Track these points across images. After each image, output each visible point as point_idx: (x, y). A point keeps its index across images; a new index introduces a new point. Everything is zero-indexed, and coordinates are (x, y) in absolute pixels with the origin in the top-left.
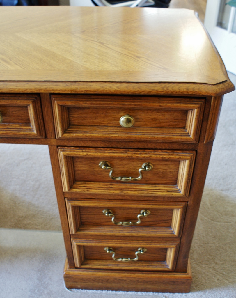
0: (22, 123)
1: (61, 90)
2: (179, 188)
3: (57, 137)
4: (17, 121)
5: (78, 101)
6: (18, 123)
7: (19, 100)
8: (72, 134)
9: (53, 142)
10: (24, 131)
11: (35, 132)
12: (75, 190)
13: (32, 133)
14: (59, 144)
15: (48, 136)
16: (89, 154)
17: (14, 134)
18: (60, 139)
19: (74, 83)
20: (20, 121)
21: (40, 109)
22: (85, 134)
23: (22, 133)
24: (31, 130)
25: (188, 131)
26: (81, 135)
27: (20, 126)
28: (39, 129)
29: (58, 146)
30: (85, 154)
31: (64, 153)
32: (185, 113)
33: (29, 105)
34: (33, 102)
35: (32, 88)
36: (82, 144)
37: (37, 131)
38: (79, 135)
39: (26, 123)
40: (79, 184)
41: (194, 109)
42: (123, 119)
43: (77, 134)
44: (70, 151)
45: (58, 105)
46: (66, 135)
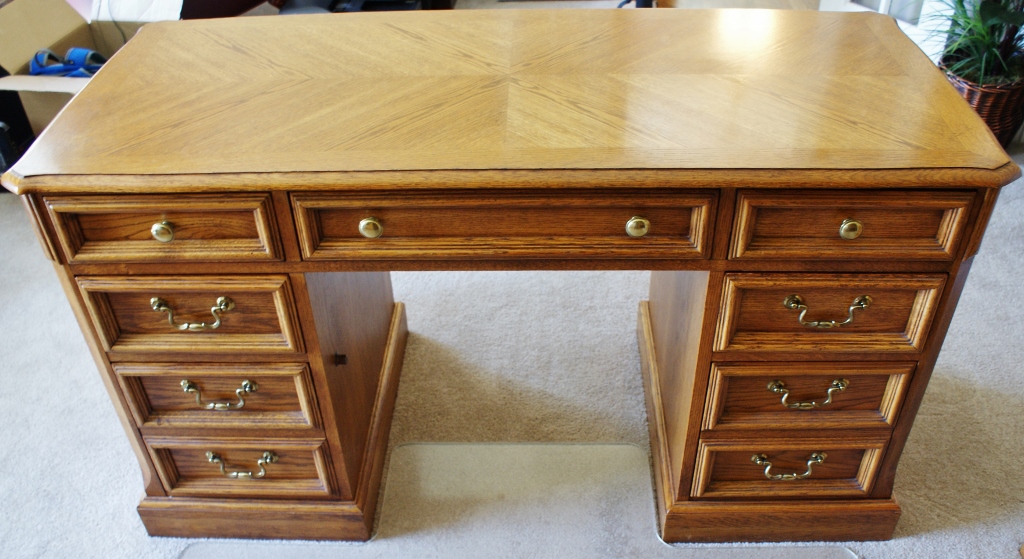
0: (674, 235)
1: (765, 183)
2: (909, 337)
3: (729, 258)
4: (667, 232)
5: (781, 198)
6: (668, 234)
7: (686, 197)
8: (759, 252)
9: (721, 265)
10: (678, 248)
11: (699, 249)
12: (737, 347)
13: (694, 250)
14: (730, 268)
15: (715, 256)
16: (778, 283)
17: (662, 253)
18: (736, 260)
19: (783, 172)
20: (671, 232)
21: (715, 211)
22: (780, 252)
23: (676, 251)
24: (691, 246)
25: (940, 242)
26: (774, 252)
27: (672, 239)
28: (705, 246)
29: (726, 272)
30: (771, 283)
31: (736, 282)
32: (940, 214)
33: (700, 207)
34: (709, 202)
35: (720, 180)
36: (768, 268)
37: (703, 248)
38: (770, 252)
39: (681, 235)
40: (743, 336)
41: (958, 208)
42: (845, 226)
43: (766, 252)
44: (747, 280)
45: (750, 205)
46: (749, 254)
